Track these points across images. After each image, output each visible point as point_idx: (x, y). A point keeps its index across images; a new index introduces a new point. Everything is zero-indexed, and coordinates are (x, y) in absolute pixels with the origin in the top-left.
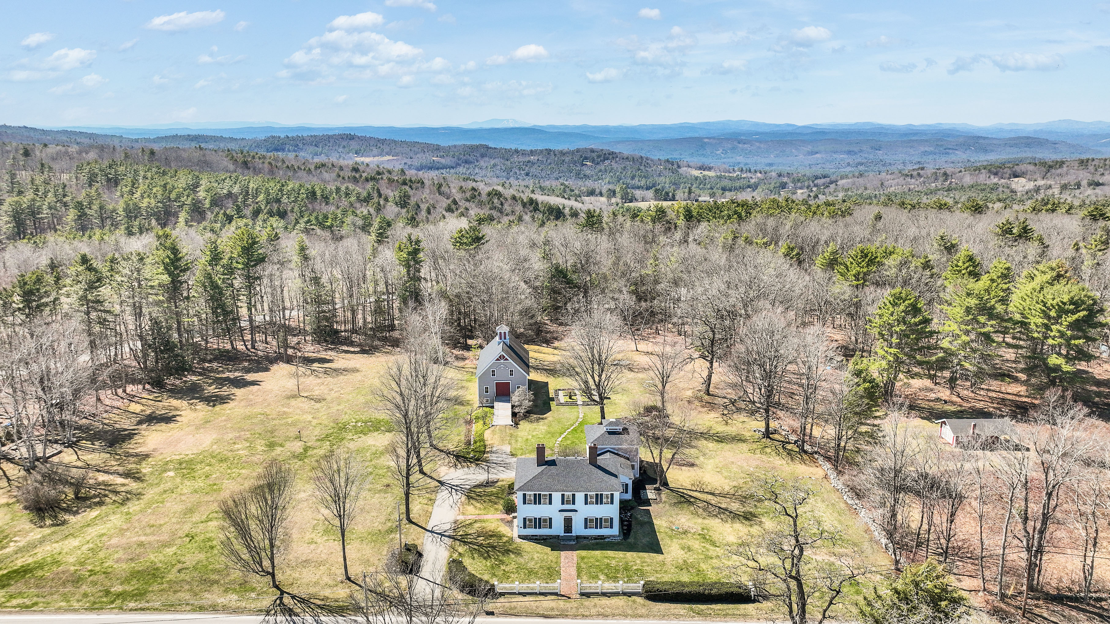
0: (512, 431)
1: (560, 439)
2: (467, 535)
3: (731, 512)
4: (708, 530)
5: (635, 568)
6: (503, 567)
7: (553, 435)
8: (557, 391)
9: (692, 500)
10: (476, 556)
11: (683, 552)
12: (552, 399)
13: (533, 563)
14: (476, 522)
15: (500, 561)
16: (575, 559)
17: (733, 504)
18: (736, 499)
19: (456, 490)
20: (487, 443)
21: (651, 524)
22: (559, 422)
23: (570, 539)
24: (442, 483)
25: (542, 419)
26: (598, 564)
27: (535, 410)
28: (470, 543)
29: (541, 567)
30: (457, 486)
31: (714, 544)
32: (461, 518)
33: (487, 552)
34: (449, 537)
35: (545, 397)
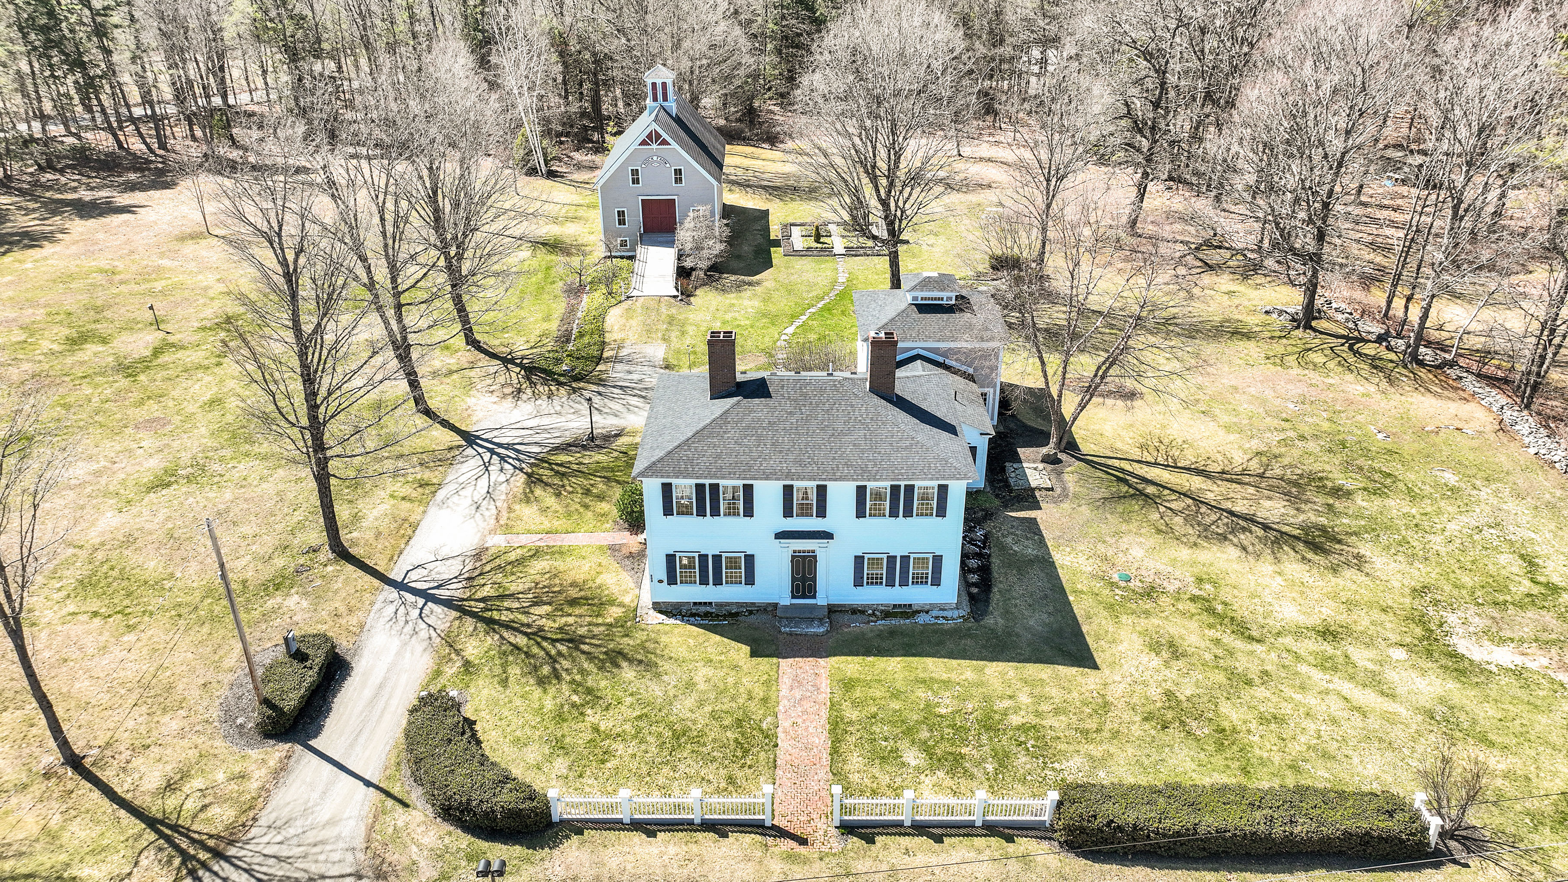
0: (673, 311)
1: (790, 330)
2: (502, 597)
3: (1266, 527)
4: (1215, 584)
5: (1016, 720)
6: (592, 716)
7: (773, 319)
8: (787, 227)
9: (1150, 490)
10: (514, 671)
11: (1156, 662)
12: (777, 243)
13: (690, 702)
14: (537, 553)
15: (589, 691)
16: (825, 685)
17: (1267, 504)
18: (1271, 488)
19: (503, 459)
20: (608, 338)
21: (1047, 564)
22: (789, 292)
23: (809, 615)
24: (470, 439)
25: (750, 284)
26: (896, 705)
27: (734, 264)
28: (507, 626)
29: (713, 715)
30: (507, 447)
31: (1241, 629)
32: (497, 541)
33: (553, 660)
34: (448, 603)
35: (760, 240)
